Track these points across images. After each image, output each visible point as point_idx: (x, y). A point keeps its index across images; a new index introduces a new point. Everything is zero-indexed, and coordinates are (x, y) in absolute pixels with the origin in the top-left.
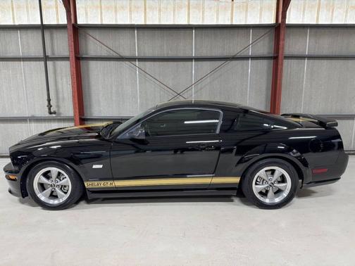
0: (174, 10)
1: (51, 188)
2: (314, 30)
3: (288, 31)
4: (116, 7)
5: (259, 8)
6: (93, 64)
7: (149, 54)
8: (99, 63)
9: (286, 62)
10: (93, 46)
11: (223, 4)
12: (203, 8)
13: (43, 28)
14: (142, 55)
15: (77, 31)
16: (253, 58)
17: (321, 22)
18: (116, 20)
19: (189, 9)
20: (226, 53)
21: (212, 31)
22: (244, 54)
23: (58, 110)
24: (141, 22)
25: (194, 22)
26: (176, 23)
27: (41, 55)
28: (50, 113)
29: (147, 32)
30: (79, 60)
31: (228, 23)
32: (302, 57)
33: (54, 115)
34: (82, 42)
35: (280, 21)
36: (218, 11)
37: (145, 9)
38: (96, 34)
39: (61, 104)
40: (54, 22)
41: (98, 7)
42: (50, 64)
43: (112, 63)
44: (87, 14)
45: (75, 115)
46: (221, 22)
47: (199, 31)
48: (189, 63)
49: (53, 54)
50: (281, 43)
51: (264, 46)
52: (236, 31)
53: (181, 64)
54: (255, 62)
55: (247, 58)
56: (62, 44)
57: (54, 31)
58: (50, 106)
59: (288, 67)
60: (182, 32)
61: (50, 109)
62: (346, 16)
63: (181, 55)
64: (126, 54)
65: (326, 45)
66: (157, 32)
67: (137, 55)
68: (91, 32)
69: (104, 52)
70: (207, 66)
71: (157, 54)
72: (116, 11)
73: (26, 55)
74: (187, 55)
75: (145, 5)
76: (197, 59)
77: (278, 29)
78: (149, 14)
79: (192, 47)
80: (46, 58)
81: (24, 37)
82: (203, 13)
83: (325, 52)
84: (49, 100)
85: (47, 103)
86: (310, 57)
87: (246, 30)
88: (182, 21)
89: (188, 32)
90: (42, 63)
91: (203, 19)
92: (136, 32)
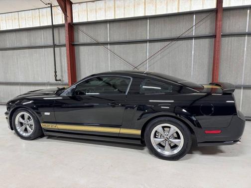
0: (134, 7)
4: (96, 9)
6: (82, 48)
7: (116, 39)
9: (225, 40)
10: (82, 36)
13: (53, 27)
14: (112, 41)
15: (72, 27)
16: (197, 38)
18: (96, 18)
20: (174, 35)
21: (162, 19)
22: (187, 35)
23: (62, 79)
24: (111, 17)
25: (148, 14)
26: (136, 16)
27: (51, 44)
28: (56, 80)
29: (115, 24)
30: (74, 46)
32: (242, 35)
33: (58, 82)
34: (75, 34)
37: (115, 8)
39: (64, 75)
41: (85, 10)
42: (57, 49)
43: (93, 47)
44: (79, 16)
45: (69, 82)
46: (170, 12)
47: (153, 20)
48: (144, 45)
49: (60, 42)
51: (206, 28)
53: (139, 45)
54: (198, 41)
55: (191, 38)
57: (60, 28)
58: (56, 76)
60: (140, 22)
61: (56, 78)
63: (139, 38)
64: (102, 40)
67: (109, 41)
68: (81, 27)
69: (88, 41)
70: (159, 46)
71: (122, 39)
72: (96, 12)
74: (144, 38)
75: (115, 5)
76: (151, 41)
78: (117, 12)
79: (147, 32)
80: (54, 46)
81: (45, 33)
82: (156, 7)
84: (56, 72)
85: (54, 74)
86: (250, 35)
87: (189, 16)
88: (141, 14)
89: (144, 21)
90: (52, 49)
91: (156, 10)
92: (108, 25)
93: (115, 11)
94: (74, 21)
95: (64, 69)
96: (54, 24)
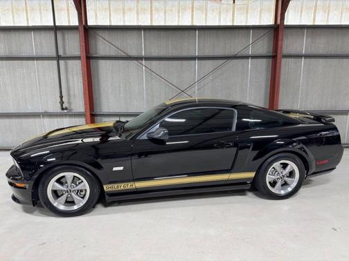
0: (179, 12)
1: (67, 194)
2: (310, 30)
3: (286, 31)
4: (124, 9)
5: (259, 10)
6: (102, 63)
7: (155, 53)
8: (108, 62)
9: (284, 61)
10: (103, 46)
11: (225, 6)
12: (206, 10)
13: (56, 29)
14: (148, 55)
15: (87, 32)
16: (253, 57)
17: (317, 23)
18: (124, 22)
19: (193, 11)
20: (228, 53)
21: (215, 32)
22: (244, 53)
23: (70, 106)
24: (145, 22)
25: (197, 23)
26: (181, 24)
27: (54, 55)
28: (63, 109)
29: (153, 33)
30: (89, 59)
31: (230, 24)
32: (299, 56)
33: (65, 111)
34: (92, 42)
35: (279, 22)
36: (220, 13)
37: (151, 11)
38: (105, 35)
39: (72, 100)
40: (66, 24)
41: (106, 9)
42: (62, 62)
43: (121, 62)
44: (96, 16)
45: (86, 111)
46: (223, 24)
47: (203, 32)
48: (192, 62)
49: (65, 53)
50: (279, 43)
51: (263, 46)
52: (237, 31)
53: (185, 63)
54: (255, 60)
55: (247, 57)
56: (73, 45)
57: (66, 32)
58: (62, 103)
59: (286, 65)
60: (186, 33)
61: (62, 105)
62: (341, 17)
63: (185, 54)
64: (133, 53)
65: (322, 44)
66: (163, 33)
67: (143, 54)
68: (100, 33)
69: (113, 53)
70: (210, 64)
71: (162, 53)
72: (124, 13)
73: (39, 55)
74: (191, 54)
75: (151, 7)
76: (200, 58)
77: (277, 30)
78: (155, 16)
79: (196, 46)
80: (58, 58)
81: (37, 37)
82: (206, 15)
83: (321, 51)
84: (61, 97)
85: (59, 99)
86: (307, 56)
87: (246, 31)
88: (186, 22)
89: (191, 32)
90: (55, 62)
91: (206, 20)
92: (143, 32)
93: (151, 15)
94: (89, 24)
95: (72, 93)
96: (57, 24)
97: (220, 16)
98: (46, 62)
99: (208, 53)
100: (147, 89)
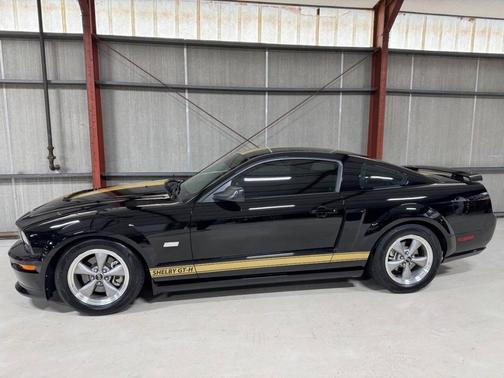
0: (240, 23)
2: (419, 58)
3: (391, 58)
4: (155, 14)
5: (352, 25)
6: (119, 95)
7: (204, 81)
8: (130, 94)
9: (389, 99)
10: (120, 68)
11: (306, 18)
12: (279, 22)
13: (42, 38)
14: (194, 84)
15: (97, 45)
16: (346, 92)
17: (428, 48)
18: (155, 32)
19: (260, 22)
20: (310, 85)
21: (292, 54)
22: (334, 86)
23: (64, 163)
24: (192, 36)
25: (266, 40)
26: (243, 41)
27: (38, 78)
28: (53, 168)
29: (201, 51)
30: (100, 87)
31: (312, 43)
32: (406, 93)
33: (57, 172)
34: (103, 62)
35: (380, 43)
36: (299, 26)
37: (199, 19)
38: (127, 51)
39: (68, 154)
40: (59, 30)
41: (127, 12)
42: (51, 92)
43: (150, 93)
44: (111, 20)
45: (94, 171)
46: (303, 43)
47: (276, 54)
48: (260, 97)
49: (57, 77)
50: (383, 73)
51: (359, 77)
52: (323, 55)
53: (250, 98)
54: (348, 97)
55: (337, 92)
56: (72, 64)
57: (59, 43)
58: (52, 158)
59: (391, 104)
60: (250, 53)
61: (52, 162)
62: (456, 42)
63: (249, 85)
64: (171, 81)
65: (434, 77)
66: (216, 53)
67: (186, 83)
68: (118, 47)
69: (137, 78)
70: (285, 101)
71: (216, 82)
72: (155, 19)
73: (12, 78)
74: (258, 85)
75: (198, 13)
76: (272, 92)
77: (377, 56)
78: (205, 27)
79: (265, 74)
80: (46, 85)
81: (8, 50)
82: (279, 27)
83: (433, 87)
84: (51, 149)
85: (47, 153)
86: (416, 93)
87: (336, 55)
88: (250, 38)
89: (259, 54)
90: (40, 92)
91: (279, 36)
92: (185, 50)
93: (199, 24)
94: (99, 32)
95: (68, 142)
96: (45, 31)
97: (298, 32)
98: (24, 92)
99: (282, 84)
100: (192, 137)
